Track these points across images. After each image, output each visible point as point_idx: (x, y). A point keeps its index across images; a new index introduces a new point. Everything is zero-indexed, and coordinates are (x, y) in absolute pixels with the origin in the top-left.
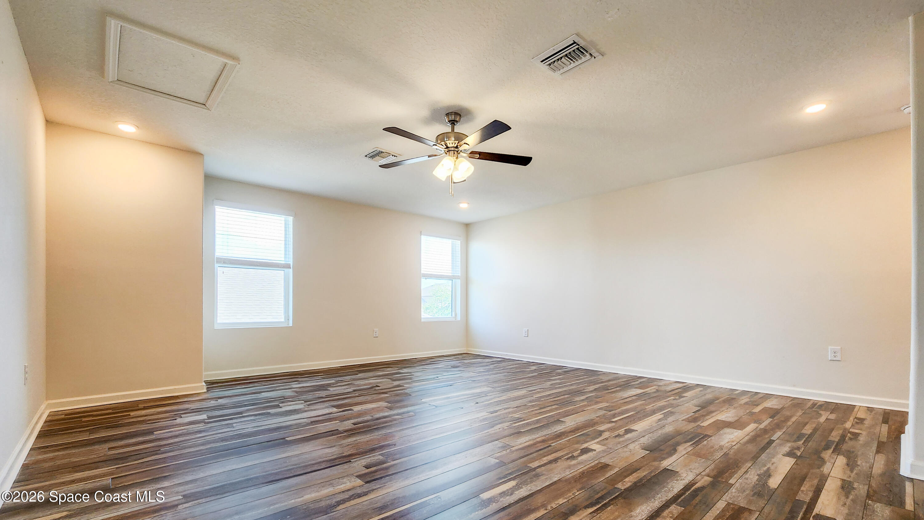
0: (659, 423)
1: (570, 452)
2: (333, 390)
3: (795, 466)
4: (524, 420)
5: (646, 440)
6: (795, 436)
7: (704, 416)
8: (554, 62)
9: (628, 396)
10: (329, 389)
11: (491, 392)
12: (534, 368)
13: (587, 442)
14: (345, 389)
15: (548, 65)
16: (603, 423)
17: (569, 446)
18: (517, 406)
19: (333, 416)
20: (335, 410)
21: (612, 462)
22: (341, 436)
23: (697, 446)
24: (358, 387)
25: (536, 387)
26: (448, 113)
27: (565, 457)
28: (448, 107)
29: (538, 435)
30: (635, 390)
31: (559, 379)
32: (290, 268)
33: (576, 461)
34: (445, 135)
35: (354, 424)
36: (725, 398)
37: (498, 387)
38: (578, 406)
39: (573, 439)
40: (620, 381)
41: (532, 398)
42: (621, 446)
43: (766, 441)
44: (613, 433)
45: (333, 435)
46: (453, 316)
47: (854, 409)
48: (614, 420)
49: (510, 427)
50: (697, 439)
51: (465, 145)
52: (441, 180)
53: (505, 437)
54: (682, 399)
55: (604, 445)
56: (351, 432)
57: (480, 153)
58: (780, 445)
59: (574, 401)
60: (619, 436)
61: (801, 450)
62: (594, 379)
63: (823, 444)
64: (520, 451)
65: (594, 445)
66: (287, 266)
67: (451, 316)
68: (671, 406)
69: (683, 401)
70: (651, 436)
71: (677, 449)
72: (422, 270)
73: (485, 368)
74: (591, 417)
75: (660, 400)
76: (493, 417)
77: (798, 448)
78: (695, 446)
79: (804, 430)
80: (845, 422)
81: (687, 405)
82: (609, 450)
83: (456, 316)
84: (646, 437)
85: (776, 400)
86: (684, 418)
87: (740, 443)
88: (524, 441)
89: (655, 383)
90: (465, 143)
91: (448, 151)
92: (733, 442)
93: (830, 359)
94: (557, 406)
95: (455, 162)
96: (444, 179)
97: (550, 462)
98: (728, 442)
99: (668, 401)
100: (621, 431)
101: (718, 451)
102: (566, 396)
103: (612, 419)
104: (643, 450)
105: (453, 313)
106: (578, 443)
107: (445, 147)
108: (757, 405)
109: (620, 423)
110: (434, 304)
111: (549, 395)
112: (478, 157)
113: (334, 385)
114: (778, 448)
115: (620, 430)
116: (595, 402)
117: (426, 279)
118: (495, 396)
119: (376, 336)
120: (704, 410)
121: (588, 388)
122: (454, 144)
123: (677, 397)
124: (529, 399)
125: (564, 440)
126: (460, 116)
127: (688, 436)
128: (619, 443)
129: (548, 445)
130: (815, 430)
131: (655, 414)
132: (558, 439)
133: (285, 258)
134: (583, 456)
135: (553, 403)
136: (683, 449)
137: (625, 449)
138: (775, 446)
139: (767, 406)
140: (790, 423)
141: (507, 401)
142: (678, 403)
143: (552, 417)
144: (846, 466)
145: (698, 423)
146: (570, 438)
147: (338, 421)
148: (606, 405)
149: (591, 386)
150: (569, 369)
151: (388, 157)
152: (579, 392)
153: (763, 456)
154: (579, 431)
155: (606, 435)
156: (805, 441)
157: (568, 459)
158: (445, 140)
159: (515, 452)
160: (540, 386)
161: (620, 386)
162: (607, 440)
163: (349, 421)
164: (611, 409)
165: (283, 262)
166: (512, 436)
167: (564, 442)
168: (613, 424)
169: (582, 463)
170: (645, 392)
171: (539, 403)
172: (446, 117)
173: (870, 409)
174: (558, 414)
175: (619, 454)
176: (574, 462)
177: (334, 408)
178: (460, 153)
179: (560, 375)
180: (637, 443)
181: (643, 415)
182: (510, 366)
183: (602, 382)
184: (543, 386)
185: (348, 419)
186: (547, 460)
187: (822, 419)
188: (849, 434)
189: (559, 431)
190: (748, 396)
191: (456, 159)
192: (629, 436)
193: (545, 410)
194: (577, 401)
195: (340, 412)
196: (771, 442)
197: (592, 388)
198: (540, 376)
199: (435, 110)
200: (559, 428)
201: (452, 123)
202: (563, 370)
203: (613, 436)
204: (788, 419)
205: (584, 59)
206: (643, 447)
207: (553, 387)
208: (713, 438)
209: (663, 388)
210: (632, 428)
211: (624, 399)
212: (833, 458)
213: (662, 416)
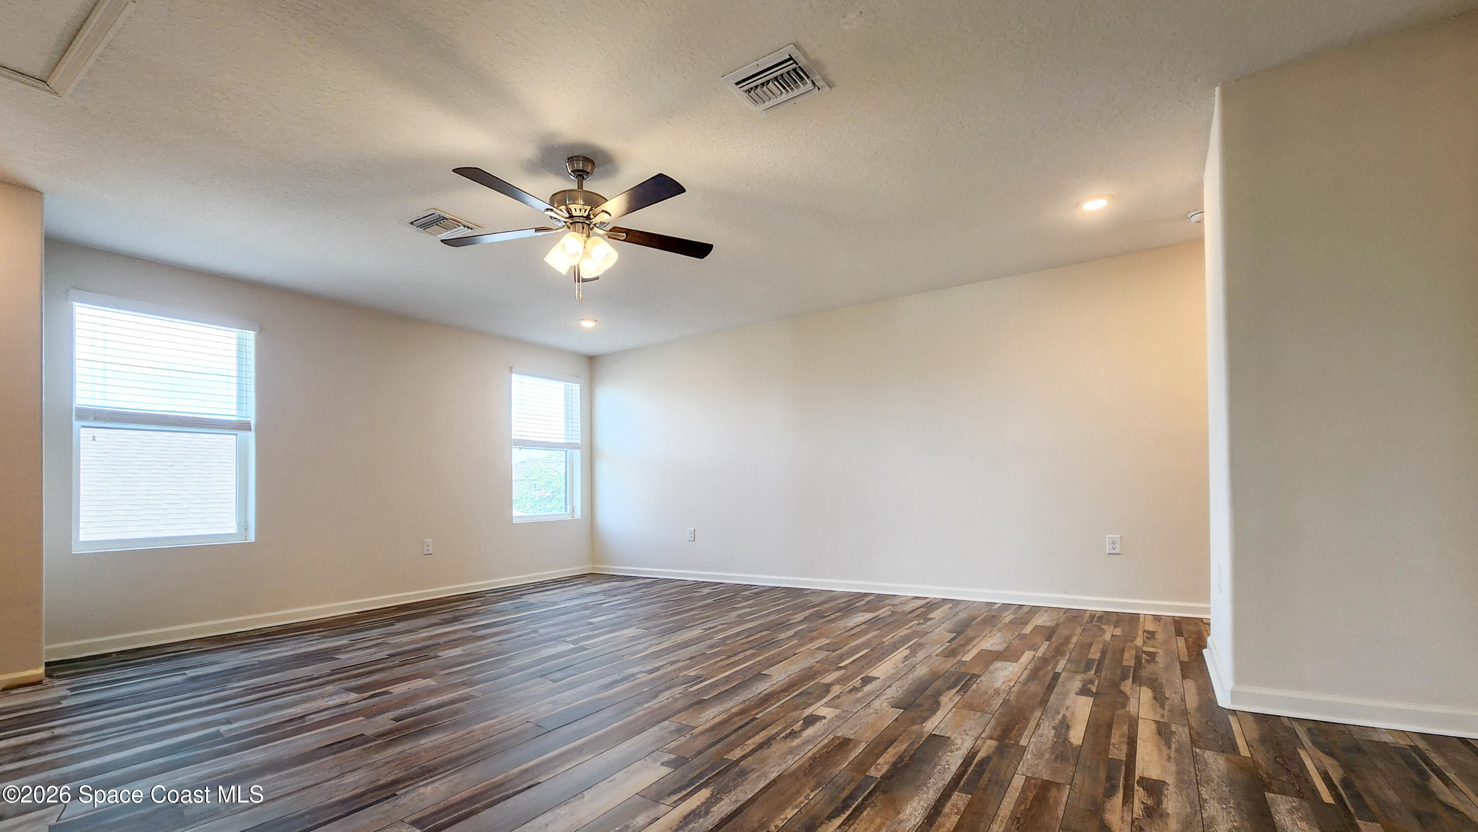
0: (907, 662)
1: (788, 725)
2: (345, 659)
3: (1094, 709)
4: (705, 680)
5: (893, 692)
6: (1083, 664)
7: (963, 646)
8: (757, 87)
9: (855, 625)
10: (337, 657)
11: (645, 637)
12: (706, 591)
13: (810, 705)
14: (371, 654)
15: (746, 91)
16: (828, 671)
17: (784, 716)
18: (690, 656)
19: (349, 709)
20: (353, 696)
21: (855, 733)
22: (371, 747)
23: (965, 692)
24: (398, 648)
25: (715, 622)
26: (571, 157)
27: (782, 736)
28: (573, 146)
29: (732, 703)
30: (861, 614)
31: (749, 606)
32: (250, 429)
33: (800, 740)
34: (568, 193)
35: (396, 720)
36: (983, 616)
37: (654, 627)
38: (786, 646)
39: (788, 702)
40: (838, 602)
41: (712, 641)
42: (861, 705)
43: (1050, 675)
44: (846, 685)
45: (353, 746)
46: (568, 512)
47: (1139, 619)
48: (842, 665)
49: (684, 695)
50: (963, 682)
51: (603, 214)
52: (560, 274)
53: (679, 711)
54: (929, 623)
55: (836, 707)
56: (391, 737)
57: (628, 232)
58: (1069, 678)
59: (777, 641)
60: (854, 690)
61: (1096, 684)
62: (800, 602)
63: (1118, 671)
64: (708, 733)
65: (820, 709)
66: (244, 426)
67: (565, 513)
68: (916, 634)
69: (930, 626)
70: (900, 684)
71: (939, 701)
72: (513, 433)
73: (626, 596)
74: (809, 664)
75: (899, 627)
76: (653, 679)
77: (1091, 682)
78: (963, 694)
79: (1090, 654)
80: (1135, 638)
81: (937, 631)
82: (845, 714)
83: (573, 511)
84: (894, 687)
85: (1046, 614)
86: (938, 652)
87: (1019, 682)
88: (711, 715)
89: (888, 601)
90: (603, 211)
91: (571, 224)
92: (1010, 681)
93: (1108, 552)
94: (754, 651)
95: (585, 243)
96: (564, 272)
97: (761, 746)
98: (1004, 683)
99: (911, 627)
100: (857, 681)
101: (995, 697)
102: (765, 633)
103: (839, 664)
104: (893, 709)
105: (568, 507)
106: (796, 708)
107: (568, 215)
108: (1026, 624)
109: (852, 669)
110: (527, 493)
111: (738, 634)
112: (624, 238)
113: (348, 649)
114: (1067, 684)
115: (854, 679)
116: (810, 638)
117: (520, 449)
118: (651, 642)
119: (428, 553)
120: (961, 636)
121: (795, 616)
122: (583, 211)
123: (922, 621)
124: (708, 642)
125: (775, 706)
126: (593, 164)
127: (950, 678)
128: (858, 701)
129: (752, 718)
130: (1104, 652)
131: (898, 649)
132: (765, 706)
133: (239, 409)
134: (809, 729)
135: (747, 646)
136: (949, 700)
137: (869, 710)
138: (1063, 682)
139: (1038, 624)
140: (1072, 646)
141: (673, 649)
142: (924, 629)
143: (749, 669)
144: (1155, 701)
145: (959, 658)
146: (784, 701)
147: (361, 718)
148: (826, 642)
149: (799, 613)
150: (761, 589)
151: (455, 228)
152: (783, 625)
153: (1053, 698)
154: (795, 688)
155: (836, 690)
156: (1096, 669)
157: (786, 737)
158: (568, 203)
159: (700, 737)
160: (722, 620)
161: (839, 611)
162: (838, 698)
163: (386, 715)
164: (834, 647)
165: (234, 419)
166: (690, 710)
167: (775, 710)
168: (843, 671)
169: (809, 741)
170: (876, 617)
171: (725, 649)
172: (567, 164)
173: (1157, 618)
174: (757, 663)
175: (861, 720)
176: (796, 742)
177: (352, 694)
178: (593, 228)
179: (749, 600)
180: (883, 698)
181: (882, 652)
182: (668, 590)
183: (813, 606)
184: (726, 620)
185: (382, 711)
186: (753, 743)
187: (1107, 637)
188: (1144, 655)
189: (764, 693)
190: (1010, 612)
191: (586, 238)
192: (869, 688)
193: (736, 658)
194: (782, 639)
195: (365, 699)
196: (1056, 676)
197: (800, 617)
198: (719, 603)
199: (547, 148)
200: (763, 687)
201: (579, 175)
202: (751, 591)
203: (846, 690)
204: (1068, 639)
205: (802, 89)
206: (894, 704)
207: (741, 620)
208: (982, 678)
209: (900, 609)
210: (871, 675)
211: (850, 629)
212: (1136, 691)
213: (908, 651)
